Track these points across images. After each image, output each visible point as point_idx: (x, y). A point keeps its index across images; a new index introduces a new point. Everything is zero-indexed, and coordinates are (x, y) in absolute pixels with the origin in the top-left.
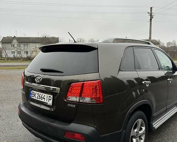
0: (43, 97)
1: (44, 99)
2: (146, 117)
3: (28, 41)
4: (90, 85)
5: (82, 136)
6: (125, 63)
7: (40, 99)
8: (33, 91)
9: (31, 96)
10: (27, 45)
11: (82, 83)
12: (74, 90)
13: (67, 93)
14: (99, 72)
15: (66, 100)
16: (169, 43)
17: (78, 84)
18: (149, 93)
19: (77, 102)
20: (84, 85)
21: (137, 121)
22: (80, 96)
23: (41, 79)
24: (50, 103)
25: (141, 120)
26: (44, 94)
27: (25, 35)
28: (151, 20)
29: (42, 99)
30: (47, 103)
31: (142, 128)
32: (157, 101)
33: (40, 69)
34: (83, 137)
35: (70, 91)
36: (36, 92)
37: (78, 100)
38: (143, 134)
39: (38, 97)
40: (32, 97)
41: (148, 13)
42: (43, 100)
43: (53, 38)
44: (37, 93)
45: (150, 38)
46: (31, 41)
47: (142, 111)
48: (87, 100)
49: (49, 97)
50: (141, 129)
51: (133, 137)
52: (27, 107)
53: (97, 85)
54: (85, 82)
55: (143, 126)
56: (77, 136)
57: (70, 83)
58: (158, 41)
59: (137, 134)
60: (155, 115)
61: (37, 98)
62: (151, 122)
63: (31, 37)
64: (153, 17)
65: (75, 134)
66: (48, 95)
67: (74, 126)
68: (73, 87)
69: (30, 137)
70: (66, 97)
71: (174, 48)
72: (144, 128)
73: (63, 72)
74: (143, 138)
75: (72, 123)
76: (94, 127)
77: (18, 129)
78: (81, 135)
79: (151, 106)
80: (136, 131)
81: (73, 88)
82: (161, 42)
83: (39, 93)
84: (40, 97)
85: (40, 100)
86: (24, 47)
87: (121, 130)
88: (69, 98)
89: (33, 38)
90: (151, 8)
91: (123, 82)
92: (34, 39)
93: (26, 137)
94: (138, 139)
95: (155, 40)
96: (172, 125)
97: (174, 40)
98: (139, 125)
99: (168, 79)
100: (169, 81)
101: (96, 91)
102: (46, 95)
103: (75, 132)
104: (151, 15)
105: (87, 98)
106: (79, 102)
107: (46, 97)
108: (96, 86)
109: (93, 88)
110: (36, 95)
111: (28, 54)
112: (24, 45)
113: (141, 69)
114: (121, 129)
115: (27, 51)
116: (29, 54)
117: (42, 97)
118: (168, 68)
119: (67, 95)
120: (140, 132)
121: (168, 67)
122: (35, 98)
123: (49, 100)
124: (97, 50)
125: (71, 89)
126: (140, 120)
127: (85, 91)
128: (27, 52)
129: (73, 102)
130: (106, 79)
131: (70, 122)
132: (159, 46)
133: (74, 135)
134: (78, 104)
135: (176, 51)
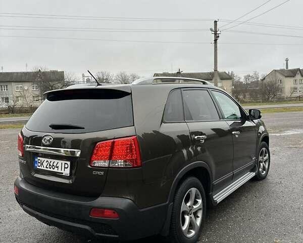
0: (55, 164)
1: (58, 167)
2: (202, 186)
3: (8, 80)
4: (123, 144)
5: (114, 213)
6: (170, 111)
7: (50, 168)
8: (38, 158)
9: (36, 165)
10: (6, 86)
11: (112, 140)
12: (101, 151)
13: (91, 157)
14: (134, 126)
15: (90, 166)
16: (247, 77)
17: (106, 143)
18: (207, 153)
19: (106, 167)
20: (115, 144)
21: (190, 191)
22: (110, 158)
23: (51, 139)
24: (67, 172)
25: (196, 189)
26: (56, 161)
27: (2, 69)
28: (216, 41)
29: (54, 169)
30: (63, 173)
31: (197, 202)
32: (217, 164)
33: (50, 124)
34: (116, 213)
35: (96, 154)
36: (43, 159)
37: (106, 164)
38: (200, 209)
39: (48, 166)
40: (38, 167)
41: (211, 30)
42: (56, 170)
43: (54, 73)
44: (46, 160)
45: (216, 70)
46: (13, 80)
47: (196, 177)
48: (120, 163)
49: (65, 164)
50: (195, 203)
51: (184, 213)
52: (29, 183)
53: (133, 143)
54: (115, 140)
55: (199, 199)
56: (108, 213)
57: (94, 142)
58: (230, 74)
59: (191, 210)
60: (215, 184)
61: (46, 167)
62: (209, 192)
63: (14, 73)
64: (218, 37)
65: (106, 210)
66: (64, 162)
67: (102, 201)
68: (100, 147)
69: (32, 231)
70: (90, 162)
71: (256, 85)
72: (200, 201)
73: (84, 128)
74: (200, 214)
75: (100, 197)
76: (130, 199)
77: (13, 222)
78: (114, 211)
79: (208, 169)
80: (188, 204)
81: (99, 149)
82: (235, 75)
83: (49, 160)
84: (50, 165)
85: (52, 170)
86: (2, 90)
87: (167, 203)
88: (95, 163)
89: (17, 73)
90: (216, 22)
91: (172, 138)
92: (19, 75)
93: (27, 232)
94: (192, 216)
95: (225, 72)
96: (243, 198)
97: (256, 72)
98: (193, 197)
99: (233, 133)
100: (235, 135)
101: (132, 151)
102: (60, 162)
103: (105, 208)
104: (215, 34)
105: (120, 161)
106: (109, 167)
107: (59, 165)
108: (131, 145)
109: (127, 147)
110: (44, 164)
111: (8, 102)
112: (2, 86)
113: (192, 120)
114: (167, 201)
115: (8, 96)
116: (11, 103)
117: (53, 165)
118: (234, 117)
119: (91, 159)
120: (195, 207)
121: (234, 115)
122: (42, 168)
123: (65, 168)
124: (130, 96)
125: (97, 150)
126: (194, 190)
127: (116, 152)
128: (7, 99)
129: (100, 169)
130: (145, 135)
131: (96, 196)
132: (233, 82)
133: (104, 212)
134: (107, 170)
135: (258, 90)
